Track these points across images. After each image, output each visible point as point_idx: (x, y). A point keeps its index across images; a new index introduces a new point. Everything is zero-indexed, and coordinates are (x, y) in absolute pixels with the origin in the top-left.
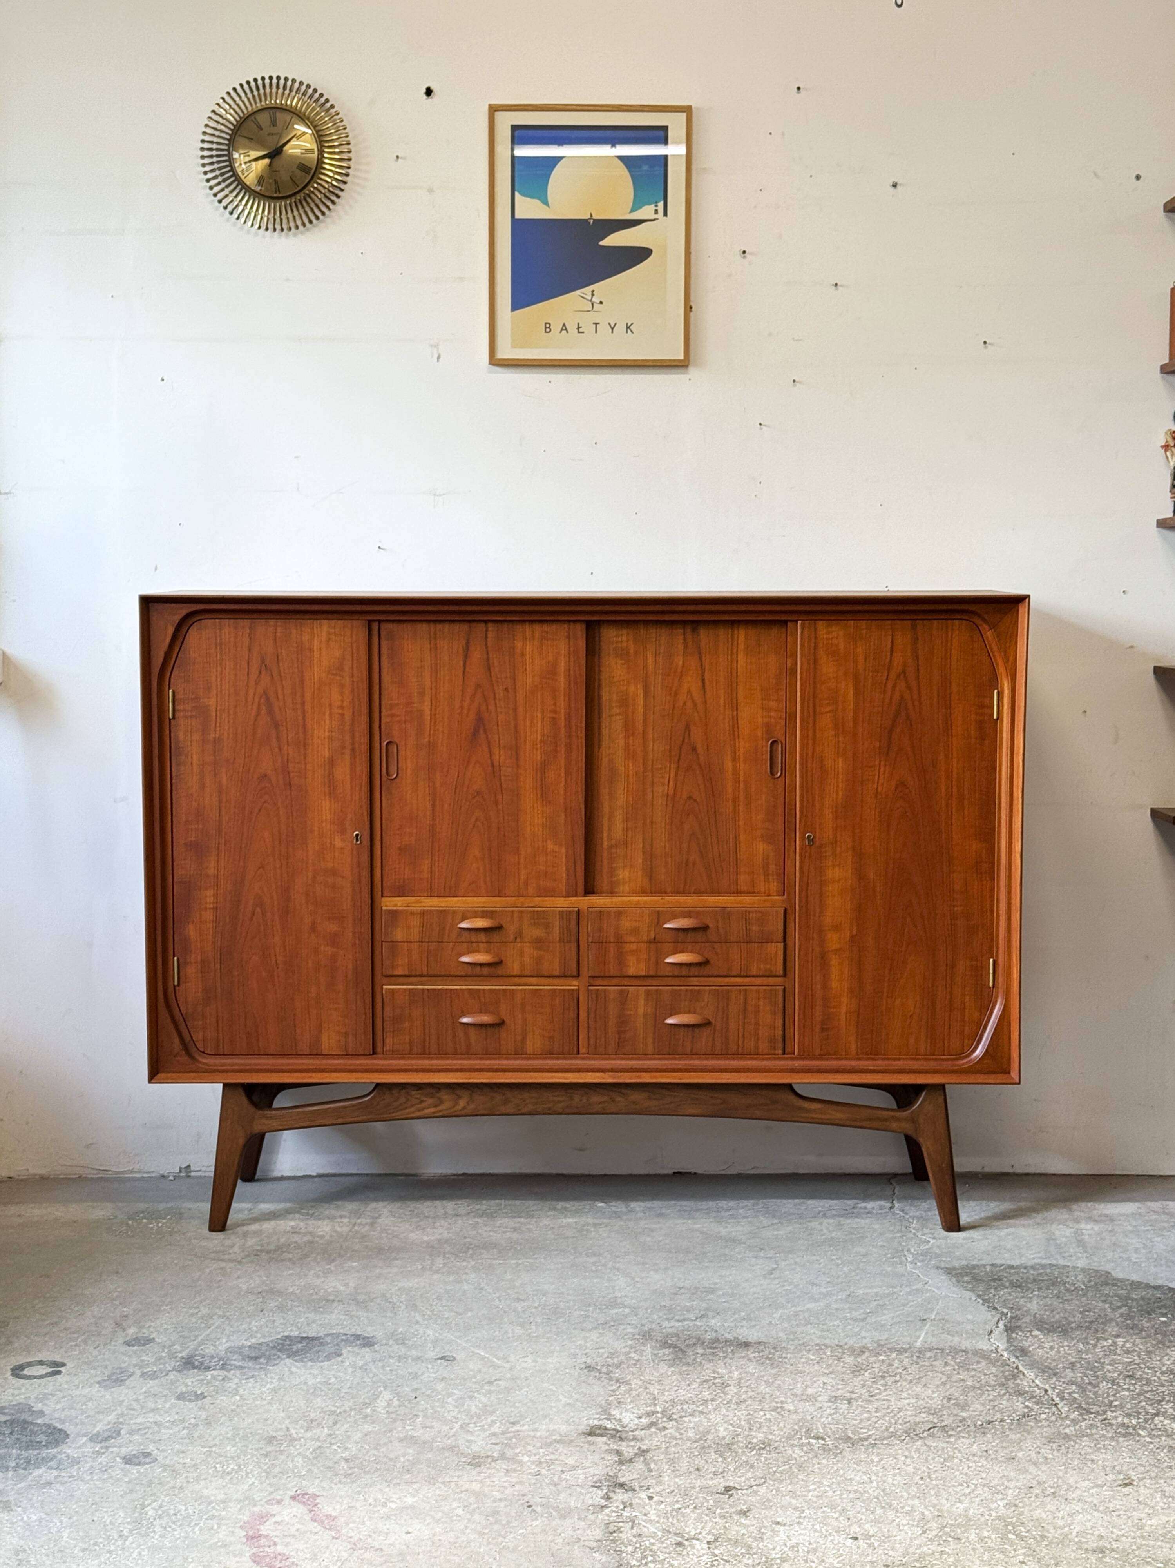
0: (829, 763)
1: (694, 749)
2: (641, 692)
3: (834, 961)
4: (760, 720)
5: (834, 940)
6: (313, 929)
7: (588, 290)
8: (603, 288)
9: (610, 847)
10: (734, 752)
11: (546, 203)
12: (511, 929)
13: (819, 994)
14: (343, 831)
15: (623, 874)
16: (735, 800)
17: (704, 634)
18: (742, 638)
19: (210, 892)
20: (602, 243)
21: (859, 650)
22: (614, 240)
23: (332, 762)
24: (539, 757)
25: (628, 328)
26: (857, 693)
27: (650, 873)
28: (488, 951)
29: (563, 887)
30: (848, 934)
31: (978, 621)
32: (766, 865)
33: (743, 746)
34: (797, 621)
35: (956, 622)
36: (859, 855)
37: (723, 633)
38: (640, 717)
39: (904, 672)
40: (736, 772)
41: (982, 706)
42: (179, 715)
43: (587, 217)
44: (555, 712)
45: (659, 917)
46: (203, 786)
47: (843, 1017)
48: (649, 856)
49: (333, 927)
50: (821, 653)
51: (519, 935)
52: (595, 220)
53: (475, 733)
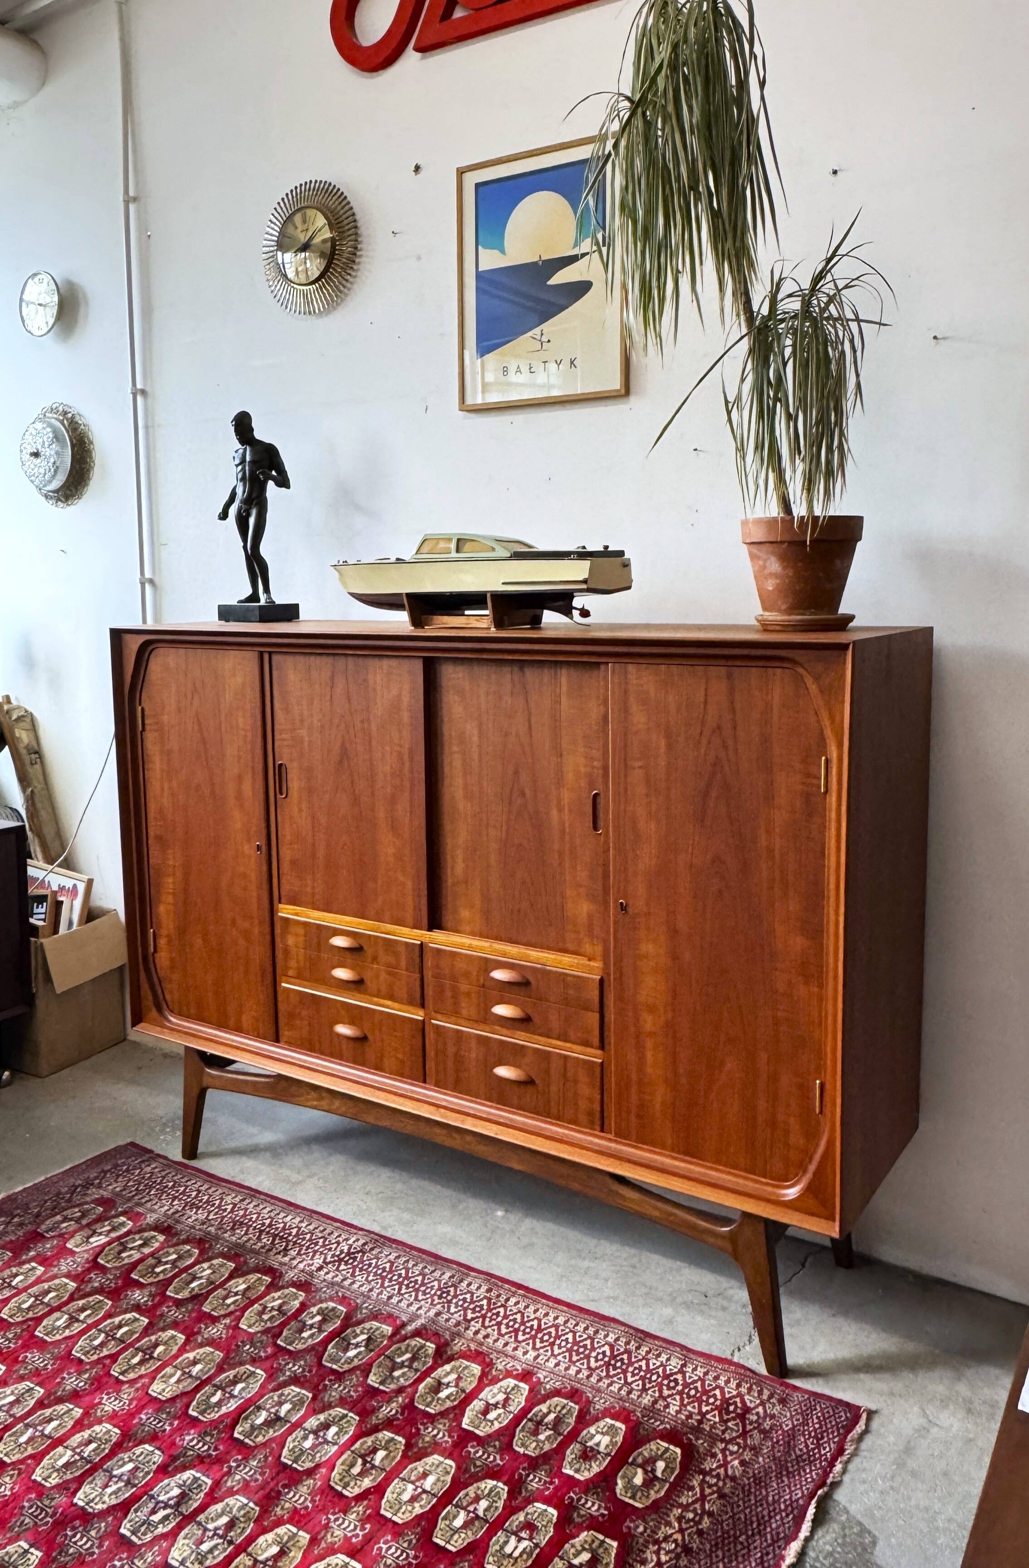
0: (642, 825)
1: (523, 794)
2: (475, 732)
3: (649, 1043)
4: (583, 770)
5: (649, 1022)
6: (234, 922)
7: (537, 331)
8: (549, 327)
9: (454, 885)
10: (559, 803)
11: (503, 252)
12: (369, 951)
13: (634, 1076)
14: (249, 840)
15: (465, 914)
16: (561, 853)
17: (531, 675)
18: (564, 680)
19: (170, 880)
20: (549, 283)
21: (671, 698)
22: (561, 277)
23: (240, 778)
24: (389, 790)
25: (572, 363)
26: (670, 747)
27: (486, 914)
28: (352, 968)
29: (409, 918)
30: (663, 1018)
31: (801, 670)
32: (590, 926)
33: (567, 796)
34: (607, 663)
35: (778, 671)
36: (673, 932)
37: (546, 674)
38: (476, 757)
39: (719, 727)
40: (562, 823)
41: (808, 775)
42: (147, 728)
43: (536, 259)
44: (401, 746)
45: (488, 965)
46: (163, 789)
47: (658, 1106)
48: (486, 898)
49: (246, 925)
50: (632, 699)
51: (375, 959)
52: (544, 261)
53: (340, 762)
